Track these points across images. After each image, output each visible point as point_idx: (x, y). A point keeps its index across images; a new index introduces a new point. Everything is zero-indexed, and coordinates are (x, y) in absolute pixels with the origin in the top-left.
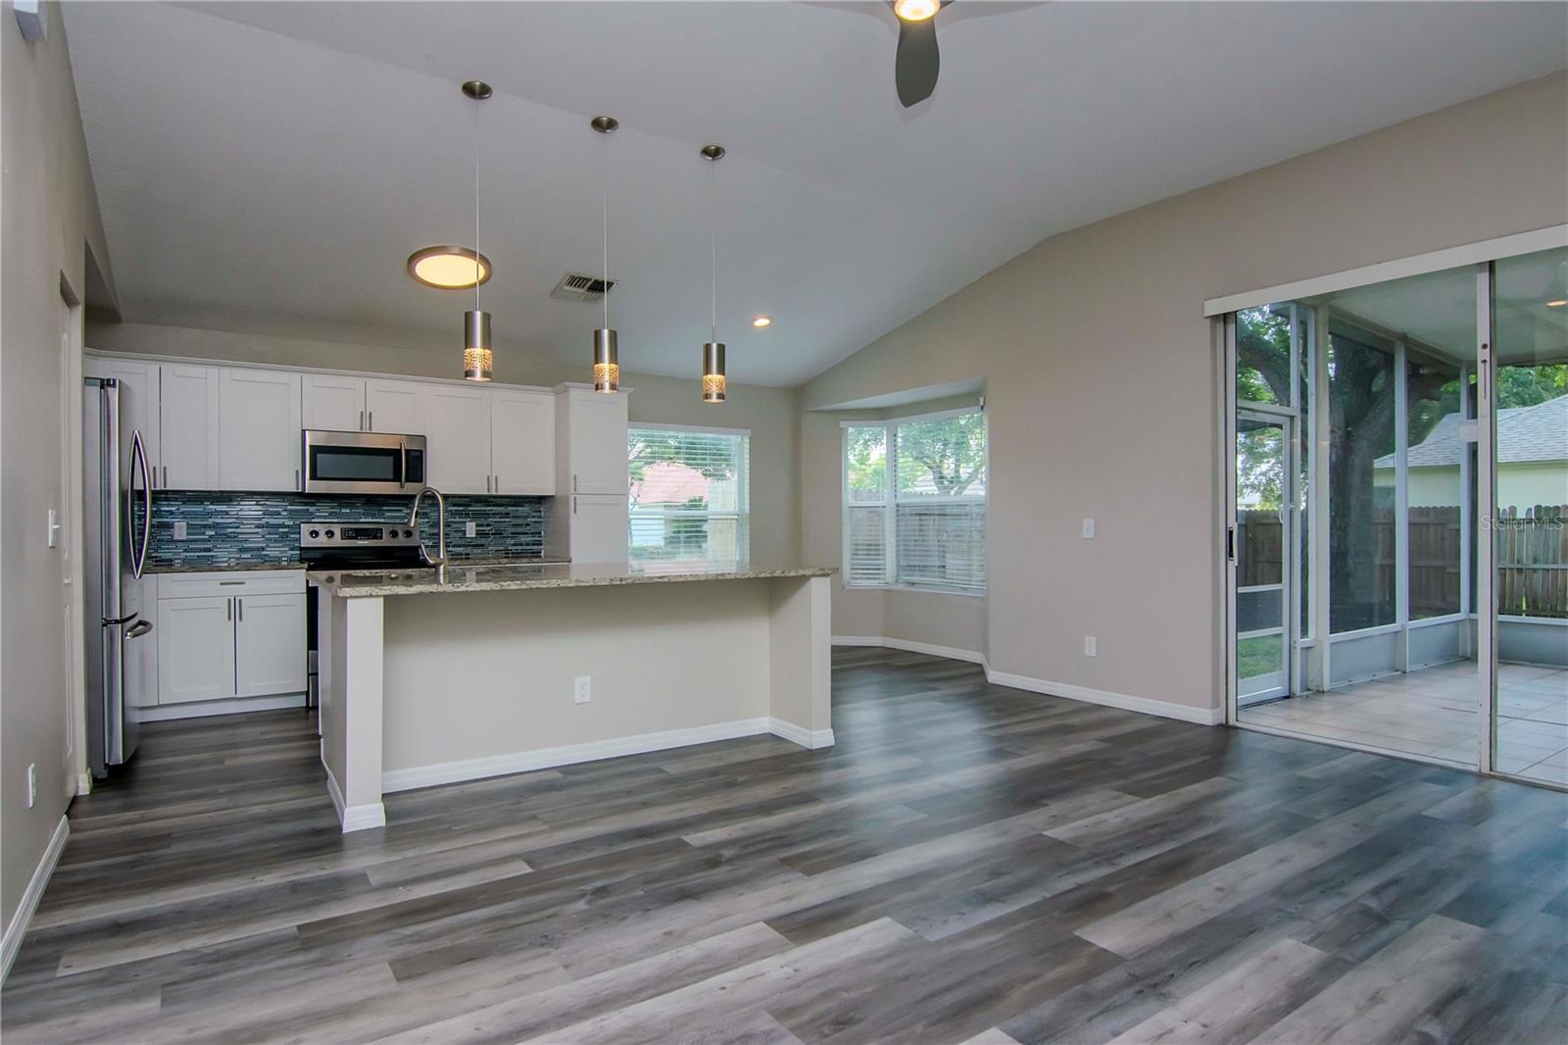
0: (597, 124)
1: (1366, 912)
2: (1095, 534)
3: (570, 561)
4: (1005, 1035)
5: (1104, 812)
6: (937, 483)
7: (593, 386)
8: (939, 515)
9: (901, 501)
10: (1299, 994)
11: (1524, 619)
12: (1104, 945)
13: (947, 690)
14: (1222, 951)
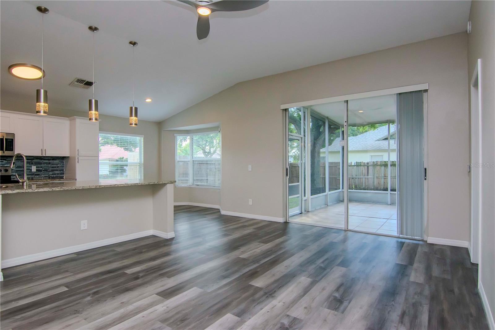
0: (90, 28)
1: (321, 268)
2: (252, 169)
3: (76, 180)
4: (232, 315)
5: (256, 249)
6: (204, 154)
7: (89, 118)
8: (206, 164)
9: (194, 159)
10: (306, 291)
11: (354, 190)
12: (257, 286)
13: (210, 217)
14: (287, 283)
